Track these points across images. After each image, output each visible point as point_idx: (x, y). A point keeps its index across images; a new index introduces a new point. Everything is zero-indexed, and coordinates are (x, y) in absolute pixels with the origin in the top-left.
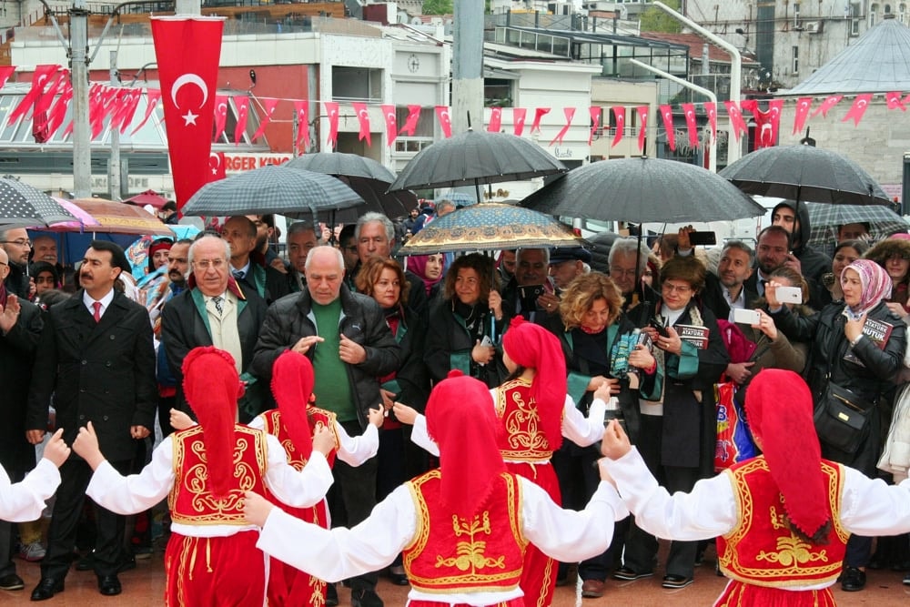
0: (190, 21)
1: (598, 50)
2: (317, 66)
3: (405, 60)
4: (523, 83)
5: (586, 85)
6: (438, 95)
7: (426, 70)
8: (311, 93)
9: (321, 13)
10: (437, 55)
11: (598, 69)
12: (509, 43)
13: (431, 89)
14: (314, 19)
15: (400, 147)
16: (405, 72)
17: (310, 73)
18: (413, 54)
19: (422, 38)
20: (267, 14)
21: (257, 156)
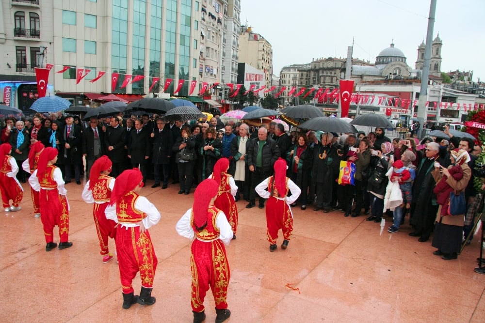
0: (347, 81)
1: (479, 92)
2: (412, 92)
3: (432, 92)
4: (459, 98)
5: (474, 99)
6: (439, 99)
7: (436, 94)
8: (411, 98)
9: (416, 82)
10: (439, 91)
11: (477, 96)
12: (458, 89)
13: (437, 98)
14: (413, 83)
15: (429, 109)
16: (432, 94)
17: (411, 94)
18: (434, 91)
19: (437, 88)
20: (404, 82)
21: (398, 109)
